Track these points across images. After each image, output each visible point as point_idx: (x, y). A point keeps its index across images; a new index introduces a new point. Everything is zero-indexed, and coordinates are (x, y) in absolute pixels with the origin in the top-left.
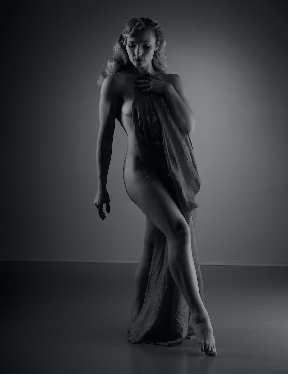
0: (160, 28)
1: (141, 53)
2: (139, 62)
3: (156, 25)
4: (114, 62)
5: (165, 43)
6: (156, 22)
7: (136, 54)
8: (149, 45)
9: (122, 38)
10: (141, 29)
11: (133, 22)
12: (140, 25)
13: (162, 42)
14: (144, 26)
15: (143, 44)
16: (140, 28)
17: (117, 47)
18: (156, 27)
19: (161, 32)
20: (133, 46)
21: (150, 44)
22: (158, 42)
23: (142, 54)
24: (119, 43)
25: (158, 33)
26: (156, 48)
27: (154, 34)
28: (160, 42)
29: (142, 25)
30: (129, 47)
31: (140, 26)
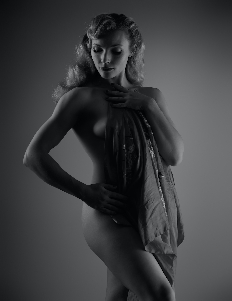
0: (137, 27)
1: (109, 60)
2: (106, 72)
3: (132, 23)
4: (77, 68)
5: (143, 47)
6: (131, 19)
7: (102, 61)
8: (119, 50)
9: (86, 39)
10: (110, 30)
11: (100, 20)
12: (108, 24)
13: (139, 45)
14: (114, 25)
15: (112, 48)
16: (108, 28)
17: (80, 50)
18: (132, 26)
19: (139, 32)
20: (99, 51)
21: (121, 49)
22: (134, 45)
23: (110, 62)
24: (82, 45)
25: (134, 34)
26: (131, 53)
27: (128, 36)
28: (136, 45)
29: (110, 25)
30: (95, 51)
31: (109, 26)
